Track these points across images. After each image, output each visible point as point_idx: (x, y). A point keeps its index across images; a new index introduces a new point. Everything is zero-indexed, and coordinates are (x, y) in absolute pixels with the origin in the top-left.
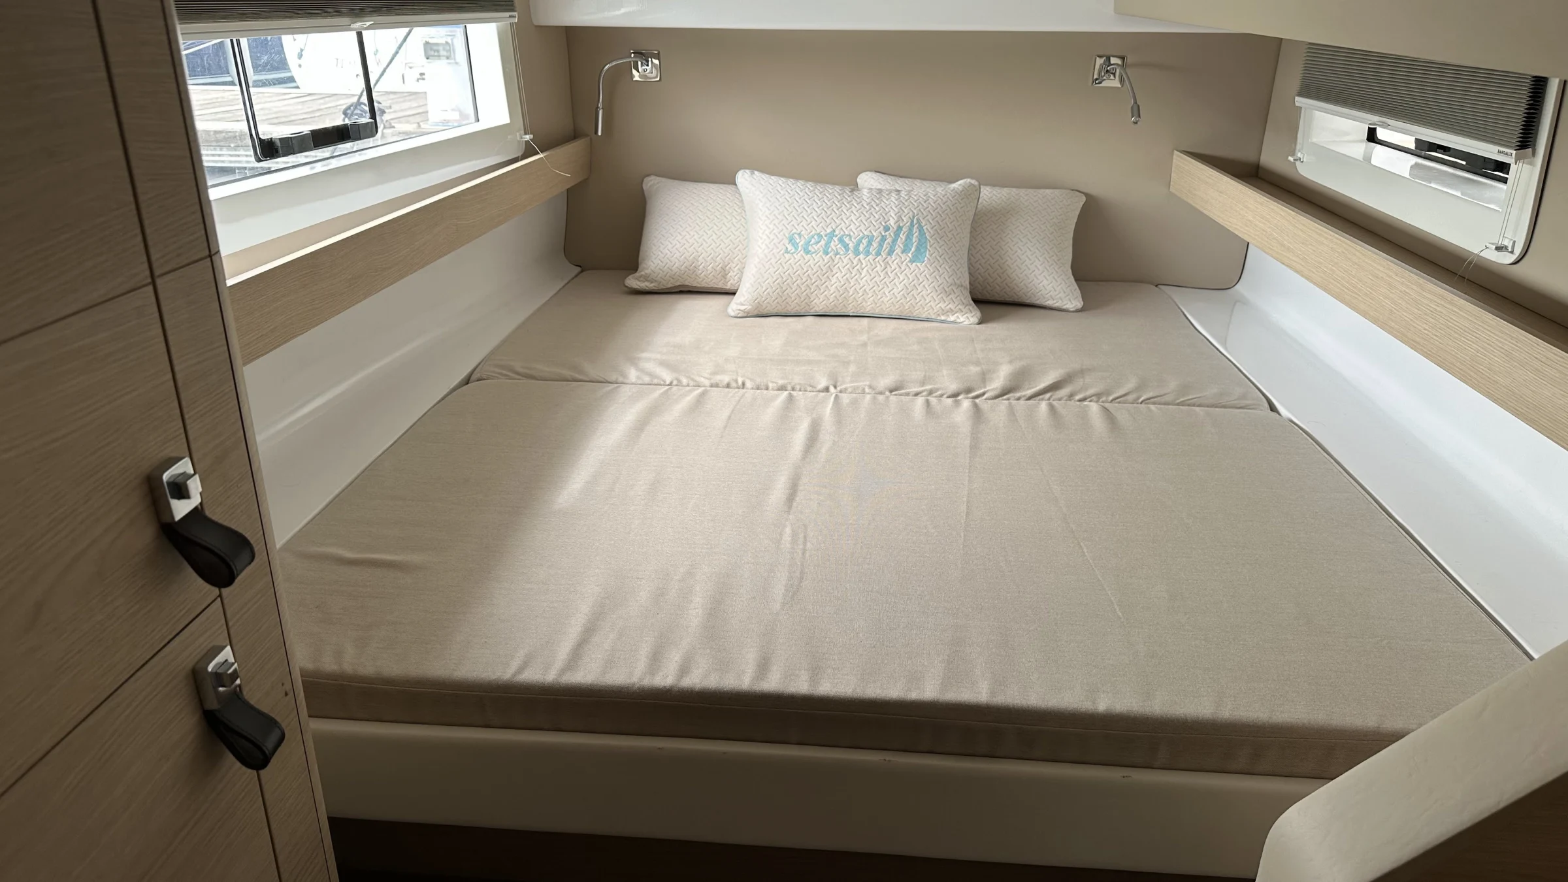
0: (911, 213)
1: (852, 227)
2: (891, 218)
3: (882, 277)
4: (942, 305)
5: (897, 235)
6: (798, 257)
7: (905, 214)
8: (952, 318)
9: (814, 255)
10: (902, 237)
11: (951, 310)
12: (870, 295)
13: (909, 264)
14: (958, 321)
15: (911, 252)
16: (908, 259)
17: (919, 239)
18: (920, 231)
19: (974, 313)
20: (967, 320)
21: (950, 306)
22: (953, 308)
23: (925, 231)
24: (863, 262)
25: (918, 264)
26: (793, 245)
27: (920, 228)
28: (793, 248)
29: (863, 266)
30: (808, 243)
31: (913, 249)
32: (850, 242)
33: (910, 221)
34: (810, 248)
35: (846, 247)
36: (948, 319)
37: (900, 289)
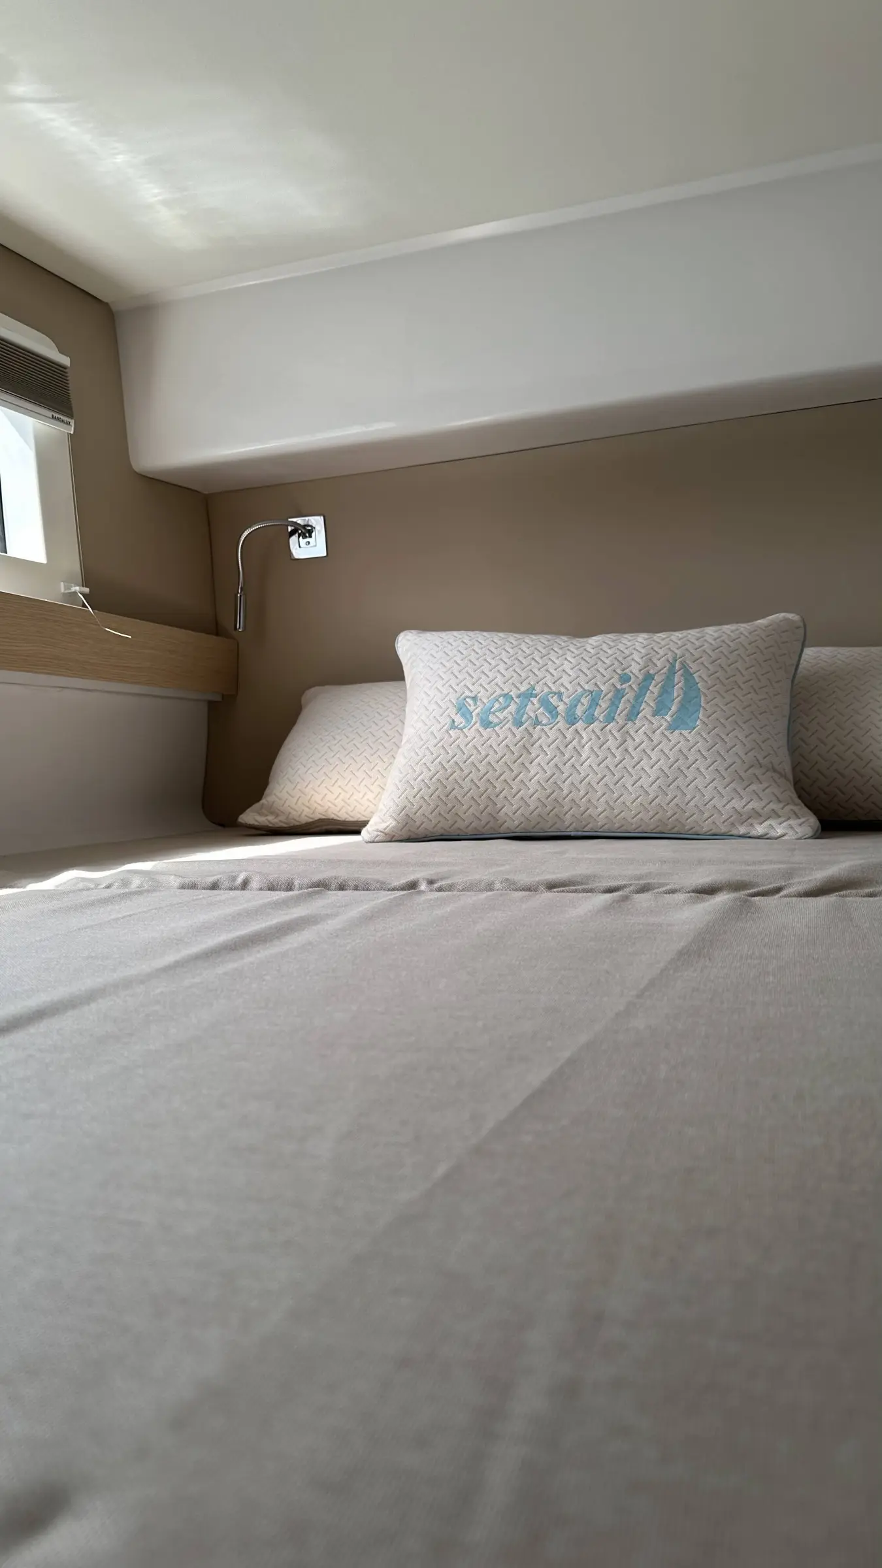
0: (670, 654)
1: (565, 680)
2: (633, 663)
3: (619, 758)
4: (737, 804)
5: (643, 688)
6: (471, 733)
7: (659, 656)
8: (760, 830)
9: (496, 728)
10: (654, 689)
11: (757, 815)
12: (600, 793)
13: (667, 733)
14: (773, 834)
15: (670, 713)
16: (665, 724)
17: (685, 693)
18: (686, 679)
19: (803, 820)
20: (791, 833)
21: (750, 806)
22: (759, 809)
23: (697, 680)
24: (584, 734)
25: (685, 733)
26: (463, 715)
27: (688, 675)
28: (462, 720)
29: (583, 741)
30: (489, 711)
31: (674, 708)
32: (561, 704)
33: (668, 666)
34: (491, 718)
35: (552, 711)
36: (753, 833)
37: (653, 778)
